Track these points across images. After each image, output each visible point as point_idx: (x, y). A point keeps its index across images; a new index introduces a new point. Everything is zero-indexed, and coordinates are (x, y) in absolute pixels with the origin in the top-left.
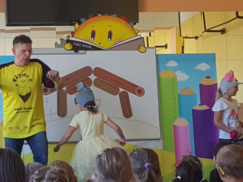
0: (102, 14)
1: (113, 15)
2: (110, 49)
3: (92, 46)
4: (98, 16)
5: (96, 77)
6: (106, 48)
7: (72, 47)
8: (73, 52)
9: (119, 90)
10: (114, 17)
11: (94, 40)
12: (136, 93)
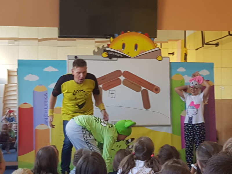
0: (131, 31)
1: (139, 32)
2: (136, 57)
3: (123, 55)
4: (128, 32)
5: (124, 78)
6: (132, 56)
7: (107, 55)
8: (108, 59)
9: (141, 88)
10: (139, 33)
11: (124, 50)
12: (154, 91)
